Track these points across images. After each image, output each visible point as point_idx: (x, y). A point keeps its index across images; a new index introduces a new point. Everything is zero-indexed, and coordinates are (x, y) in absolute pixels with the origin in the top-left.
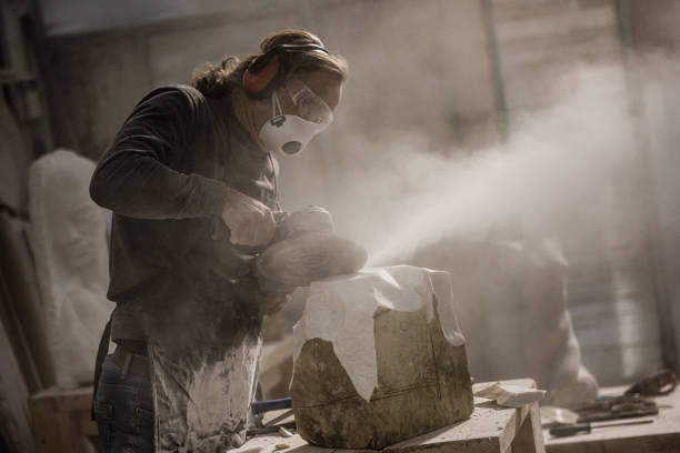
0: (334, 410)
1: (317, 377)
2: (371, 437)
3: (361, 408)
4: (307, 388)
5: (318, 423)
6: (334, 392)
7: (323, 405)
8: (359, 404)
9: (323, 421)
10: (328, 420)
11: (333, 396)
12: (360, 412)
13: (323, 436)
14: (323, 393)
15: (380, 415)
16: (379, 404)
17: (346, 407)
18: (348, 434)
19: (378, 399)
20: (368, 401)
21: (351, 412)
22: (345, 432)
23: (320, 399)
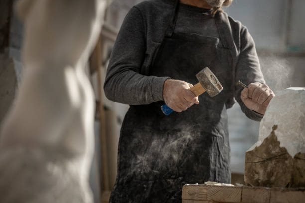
0: (270, 164)
2: (289, 181)
3: (287, 162)
5: (257, 173)
6: (273, 152)
7: (263, 161)
8: (286, 159)
9: (261, 171)
10: (265, 170)
11: (272, 154)
12: (286, 164)
13: (259, 181)
14: (265, 153)
15: (298, 169)
16: (299, 162)
17: (278, 162)
18: (275, 180)
19: (299, 159)
20: (293, 157)
21: (280, 165)
22: (273, 178)
23: (263, 157)
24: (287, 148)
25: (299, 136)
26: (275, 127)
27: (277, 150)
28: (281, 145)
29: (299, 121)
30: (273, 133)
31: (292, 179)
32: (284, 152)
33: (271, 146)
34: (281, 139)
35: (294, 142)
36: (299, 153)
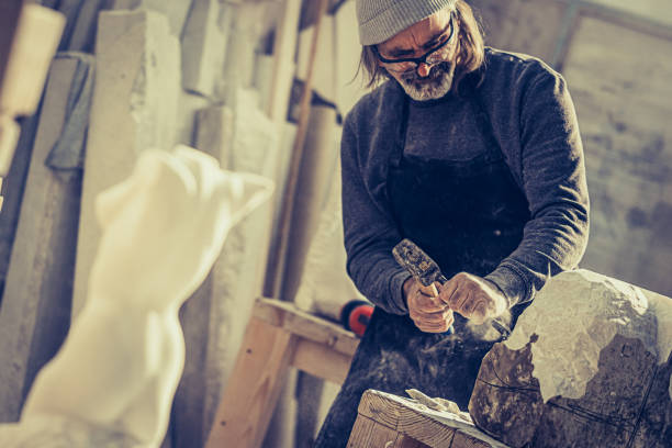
0: (510, 398)
1: (513, 357)
2: (528, 440)
3: (534, 406)
4: (499, 364)
5: (490, 405)
6: (521, 379)
7: (504, 387)
8: (535, 401)
9: (496, 404)
10: (501, 405)
11: (518, 383)
12: (533, 409)
13: (489, 420)
14: (510, 376)
15: (550, 423)
16: (554, 411)
17: (523, 399)
18: (511, 428)
19: (557, 406)
20: (545, 402)
21: (524, 406)
22: (509, 424)
23: (505, 380)
24: (541, 382)
25: (569, 366)
26: (534, 338)
27: (527, 379)
28: (535, 374)
29: (577, 340)
30: (529, 345)
31: (534, 439)
32: (535, 385)
33: (520, 367)
34: (539, 361)
35: (558, 375)
36: (559, 397)
